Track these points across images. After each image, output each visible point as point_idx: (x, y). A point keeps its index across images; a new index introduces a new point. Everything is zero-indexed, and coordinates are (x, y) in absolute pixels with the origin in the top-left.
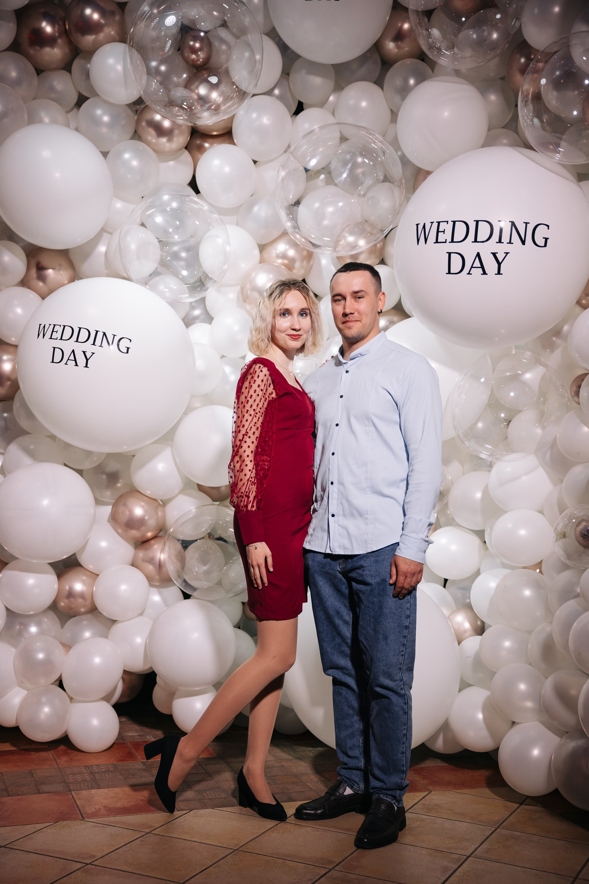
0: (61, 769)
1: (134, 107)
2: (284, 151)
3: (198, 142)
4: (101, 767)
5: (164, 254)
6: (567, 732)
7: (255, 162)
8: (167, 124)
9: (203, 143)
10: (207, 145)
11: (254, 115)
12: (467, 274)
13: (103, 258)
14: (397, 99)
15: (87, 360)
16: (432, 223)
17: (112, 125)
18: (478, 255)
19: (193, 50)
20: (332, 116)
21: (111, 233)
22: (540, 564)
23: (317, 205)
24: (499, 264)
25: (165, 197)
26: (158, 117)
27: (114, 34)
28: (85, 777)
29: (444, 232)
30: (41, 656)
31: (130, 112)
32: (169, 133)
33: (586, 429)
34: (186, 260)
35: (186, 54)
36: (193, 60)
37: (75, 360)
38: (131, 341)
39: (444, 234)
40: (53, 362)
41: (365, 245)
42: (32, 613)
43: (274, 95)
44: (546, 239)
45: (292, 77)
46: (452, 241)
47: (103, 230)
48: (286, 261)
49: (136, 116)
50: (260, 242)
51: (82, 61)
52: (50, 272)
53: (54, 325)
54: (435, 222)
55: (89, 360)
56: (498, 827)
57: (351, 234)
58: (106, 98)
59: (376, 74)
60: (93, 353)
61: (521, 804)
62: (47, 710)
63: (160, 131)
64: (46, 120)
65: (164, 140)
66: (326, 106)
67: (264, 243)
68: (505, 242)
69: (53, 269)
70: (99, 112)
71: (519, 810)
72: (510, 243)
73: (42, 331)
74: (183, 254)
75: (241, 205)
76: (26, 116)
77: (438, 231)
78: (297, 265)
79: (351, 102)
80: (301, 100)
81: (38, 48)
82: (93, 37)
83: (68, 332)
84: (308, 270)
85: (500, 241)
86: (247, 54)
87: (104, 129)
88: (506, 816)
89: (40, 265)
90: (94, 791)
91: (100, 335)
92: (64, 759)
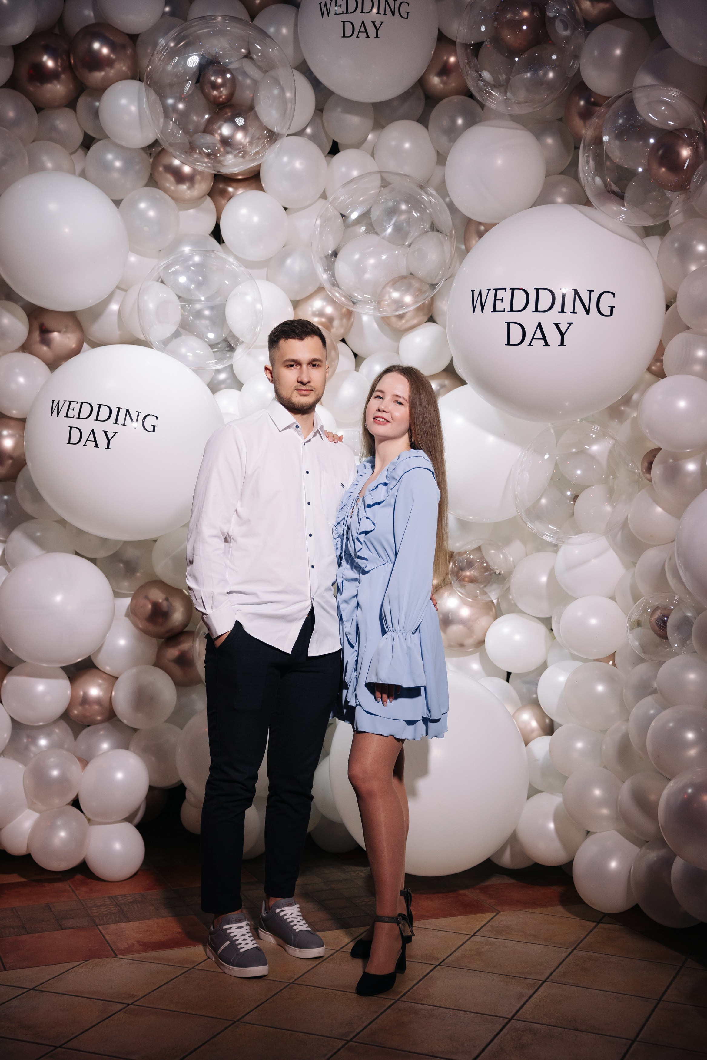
0: (82, 901)
1: (149, 149)
2: (319, 196)
3: (221, 186)
4: (127, 897)
5: (186, 313)
6: (647, 842)
7: (286, 209)
8: (187, 169)
9: (226, 187)
10: (230, 189)
11: (285, 159)
12: (528, 345)
13: (115, 318)
14: (444, 139)
15: (109, 440)
16: (489, 290)
17: (124, 171)
18: (540, 325)
19: (215, 86)
20: (372, 159)
21: (125, 290)
22: (612, 656)
23: (357, 257)
24: (562, 335)
25: (187, 249)
26: (177, 162)
27: (126, 70)
28: (111, 909)
29: (502, 300)
30: (55, 773)
31: (144, 155)
32: (190, 179)
33: (659, 510)
34: (209, 318)
35: (207, 91)
36: (215, 97)
37: (95, 441)
38: (157, 419)
39: (502, 302)
40: (69, 443)
41: (411, 303)
42: (41, 724)
43: (306, 134)
44: (612, 308)
45: (326, 115)
46: (511, 310)
47: (118, 287)
48: (323, 320)
49: (151, 160)
50: (292, 299)
51: (89, 99)
52: (55, 335)
53: (70, 402)
54: (492, 289)
55: (110, 441)
56: (575, 949)
57: (396, 290)
58: (118, 141)
59: (419, 111)
60: (116, 433)
61: (599, 923)
62: (63, 834)
63: (179, 177)
64: (49, 165)
65: (184, 187)
66: (364, 145)
67: (298, 299)
68: (568, 312)
69: (59, 331)
70: (110, 157)
71: (596, 930)
72: (574, 312)
73: (55, 408)
74: (207, 313)
75: (271, 258)
76: (27, 163)
77: (495, 300)
78: (336, 323)
79: (393, 143)
80: (336, 140)
81: (38, 84)
82: (103, 73)
83: (86, 409)
84: (348, 329)
85: (563, 311)
86: (276, 92)
87: (116, 175)
88: (583, 936)
89: (44, 328)
90: (123, 925)
91: (123, 412)
92: (84, 889)
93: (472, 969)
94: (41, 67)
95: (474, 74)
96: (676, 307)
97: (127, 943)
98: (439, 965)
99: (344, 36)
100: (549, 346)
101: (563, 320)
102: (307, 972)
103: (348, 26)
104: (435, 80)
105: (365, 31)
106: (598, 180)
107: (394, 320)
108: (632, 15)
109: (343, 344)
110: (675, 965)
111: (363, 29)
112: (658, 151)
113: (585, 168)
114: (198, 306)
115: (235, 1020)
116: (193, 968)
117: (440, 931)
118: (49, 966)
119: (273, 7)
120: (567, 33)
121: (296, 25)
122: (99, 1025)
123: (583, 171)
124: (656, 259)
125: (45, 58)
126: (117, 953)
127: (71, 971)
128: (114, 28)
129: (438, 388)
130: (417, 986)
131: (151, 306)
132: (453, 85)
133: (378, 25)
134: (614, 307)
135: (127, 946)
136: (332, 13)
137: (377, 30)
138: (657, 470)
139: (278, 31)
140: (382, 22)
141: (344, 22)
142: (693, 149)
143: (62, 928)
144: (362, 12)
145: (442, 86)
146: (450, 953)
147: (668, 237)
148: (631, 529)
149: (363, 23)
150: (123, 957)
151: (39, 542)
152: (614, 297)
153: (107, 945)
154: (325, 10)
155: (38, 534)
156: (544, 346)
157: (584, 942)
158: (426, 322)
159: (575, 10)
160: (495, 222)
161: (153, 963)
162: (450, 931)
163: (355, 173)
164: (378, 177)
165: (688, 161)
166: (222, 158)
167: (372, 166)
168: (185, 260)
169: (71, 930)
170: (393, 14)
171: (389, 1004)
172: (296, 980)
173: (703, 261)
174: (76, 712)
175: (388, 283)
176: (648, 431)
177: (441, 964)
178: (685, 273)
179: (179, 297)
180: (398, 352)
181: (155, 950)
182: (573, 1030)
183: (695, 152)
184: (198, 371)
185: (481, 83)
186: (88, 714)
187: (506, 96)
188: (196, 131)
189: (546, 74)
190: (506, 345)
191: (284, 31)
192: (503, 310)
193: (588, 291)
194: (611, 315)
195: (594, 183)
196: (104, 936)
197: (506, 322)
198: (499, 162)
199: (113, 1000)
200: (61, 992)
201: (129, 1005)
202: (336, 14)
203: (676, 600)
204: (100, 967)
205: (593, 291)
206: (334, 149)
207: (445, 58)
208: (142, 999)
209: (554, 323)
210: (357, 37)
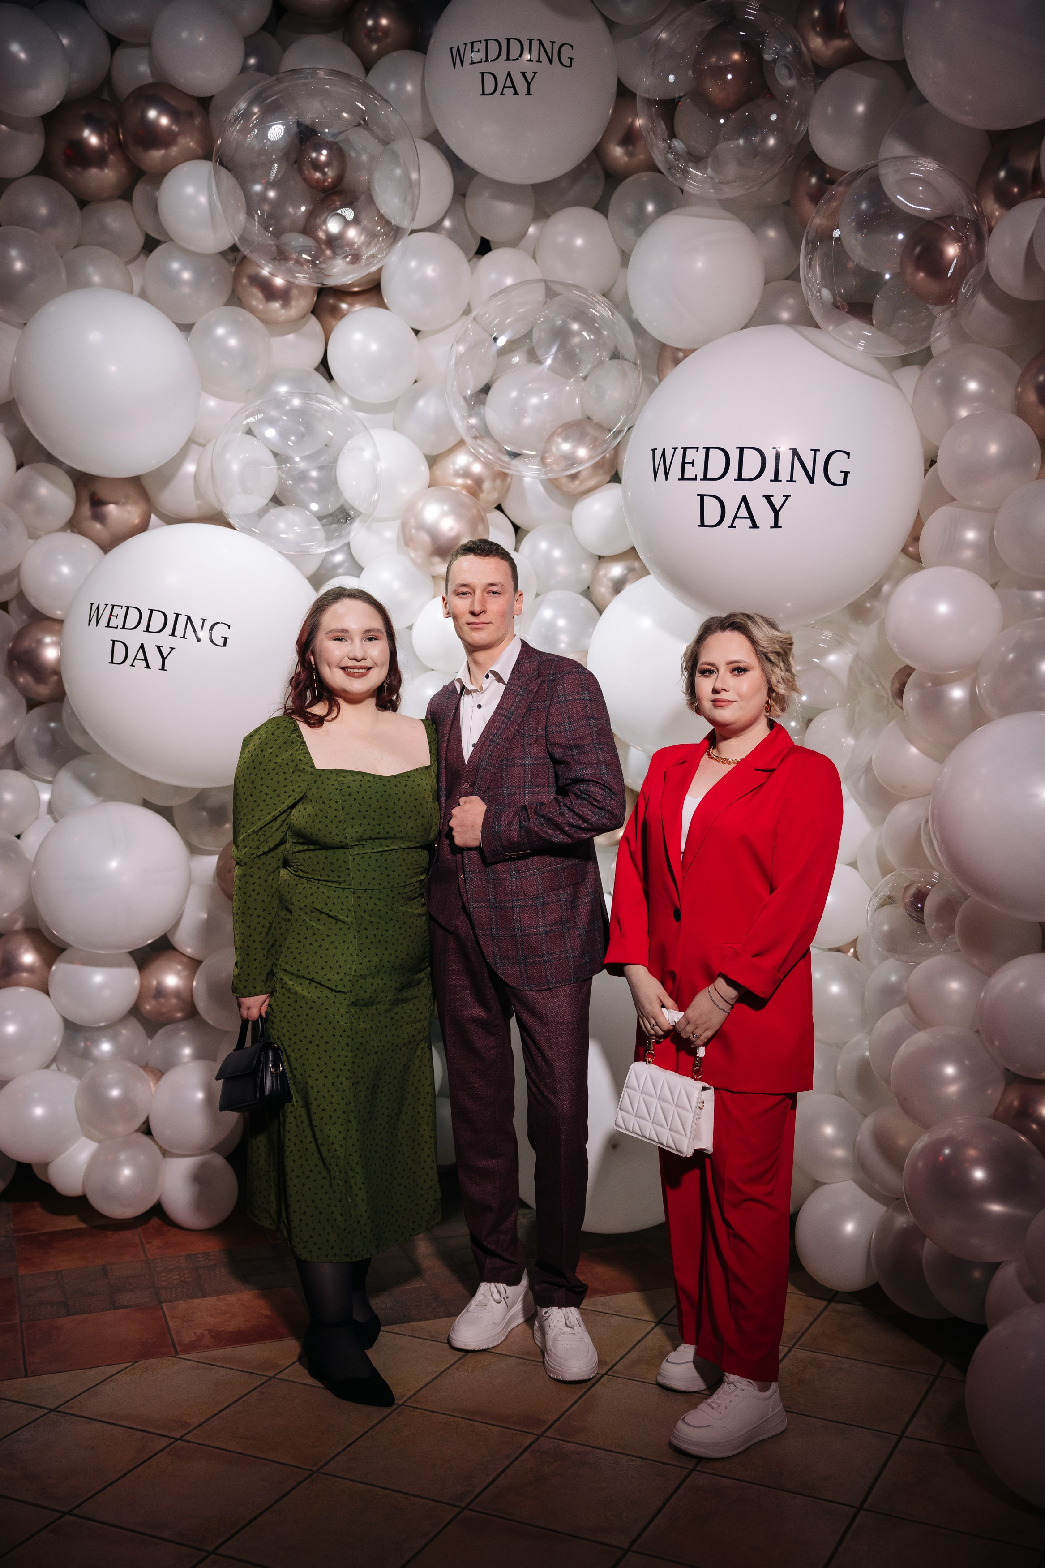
0: (151, 1263)
1: (228, 257)
2: (463, 312)
5: (284, 476)
6: (895, 1201)
7: (417, 332)
8: (279, 281)
9: (338, 304)
10: (344, 306)
11: (413, 264)
12: (729, 527)
13: (191, 482)
14: (629, 233)
15: (164, 659)
16: (675, 449)
17: (195, 284)
18: (744, 499)
19: (317, 166)
20: (533, 261)
21: (203, 445)
22: (854, 943)
23: (514, 394)
24: (776, 512)
25: (283, 389)
26: (265, 272)
27: (194, 147)
28: (185, 1276)
29: (692, 463)
30: (115, 1093)
31: (223, 262)
32: (284, 296)
33: (914, 750)
34: (318, 481)
35: (306, 172)
36: (318, 181)
37: (146, 660)
38: (229, 628)
39: (693, 466)
40: (112, 662)
41: (586, 457)
42: (102, 1024)
43: (444, 229)
44: (846, 474)
45: (470, 201)
46: (705, 478)
47: (191, 441)
48: (469, 482)
49: (233, 269)
50: (428, 453)
51: (148, 187)
52: (112, 508)
53: (113, 606)
54: (679, 448)
55: (166, 660)
56: (793, 1346)
57: (566, 439)
58: (185, 245)
59: (598, 192)
60: (173, 649)
61: (830, 1301)
62: (127, 1172)
63: (270, 292)
64: (96, 279)
65: (276, 305)
66: (524, 242)
67: (435, 453)
68: (784, 481)
69: (116, 503)
70: (175, 266)
71: (825, 1313)
72: (791, 480)
73: (94, 615)
74: (314, 474)
75: (398, 398)
76: (64, 276)
77: (684, 463)
78: (487, 485)
79: (561, 239)
80: (487, 237)
81: (79, 169)
82: (162, 152)
83: (133, 616)
84: (505, 492)
85: (776, 479)
86: (398, 172)
87: (186, 290)
88: (807, 1325)
89: (96, 498)
90: (196, 1302)
91: (182, 620)
92: (156, 1242)
93: (650, 1382)
94: (81, 145)
95: (661, 145)
96: (937, 468)
97: (195, 1333)
98: (606, 1374)
99: (483, 94)
100: (759, 527)
101: (777, 491)
102: (425, 1386)
103: (489, 79)
104: (618, 152)
105: (511, 86)
106: (826, 293)
107: (564, 481)
108: (879, 56)
109: (498, 513)
110: (928, 1374)
111: (509, 84)
112: (913, 249)
113: (808, 275)
114: (302, 465)
115: (315, 1469)
116: (274, 1377)
117: (614, 1316)
118: (85, 1370)
119: (395, 54)
120: (790, 83)
121: (423, 79)
122: (129, 1475)
123: (806, 280)
124: (911, 400)
125: (86, 133)
126: (179, 1349)
127: (112, 1380)
128: (175, 88)
129: (626, 572)
130: (570, 1411)
131: (235, 467)
132: (642, 157)
133: (529, 76)
134: (849, 472)
135: (194, 1339)
136: (467, 61)
137: (529, 84)
138: (910, 697)
139: (401, 88)
140: (535, 73)
141: (483, 74)
142: (963, 246)
143: (114, 1306)
144: (508, 59)
145: (626, 159)
146: (624, 1353)
147: (930, 368)
148: (877, 777)
149: (509, 74)
150: (185, 1356)
151: (93, 787)
152: (849, 458)
153: (169, 1336)
154: (457, 57)
155: (93, 775)
156: (751, 527)
157: (806, 1335)
158: (610, 482)
159: (801, 49)
160: (696, 346)
161: (223, 1367)
162: (629, 1316)
163: (509, 281)
164: (541, 287)
165: (955, 262)
166: (323, 266)
167: (533, 271)
168: (280, 403)
169: (125, 1310)
170: (551, 61)
171: (528, 1443)
172: (409, 1398)
173: (976, 404)
174: (148, 1007)
175: (556, 430)
176: (895, 645)
177: (609, 1373)
178: (951, 420)
179: (275, 455)
180: (570, 524)
181: (231, 1345)
182: (775, 1489)
183: (964, 249)
184: (296, 557)
185: (671, 157)
186: (164, 1010)
187: (707, 174)
188: (293, 230)
189: (764, 140)
190: (699, 526)
191: (409, 88)
192: (694, 478)
193: (812, 450)
194: (845, 483)
195: (821, 298)
196: (167, 1322)
197: (698, 495)
198: (700, 264)
199: (157, 1432)
200: (89, 1416)
201: (176, 1440)
202: (473, 63)
203: (935, 878)
204: (151, 1373)
205: (819, 450)
206: (484, 248)
207: (630, 120)
208: (196, 1430)
209: (764, 496)
210: (502, 94)
